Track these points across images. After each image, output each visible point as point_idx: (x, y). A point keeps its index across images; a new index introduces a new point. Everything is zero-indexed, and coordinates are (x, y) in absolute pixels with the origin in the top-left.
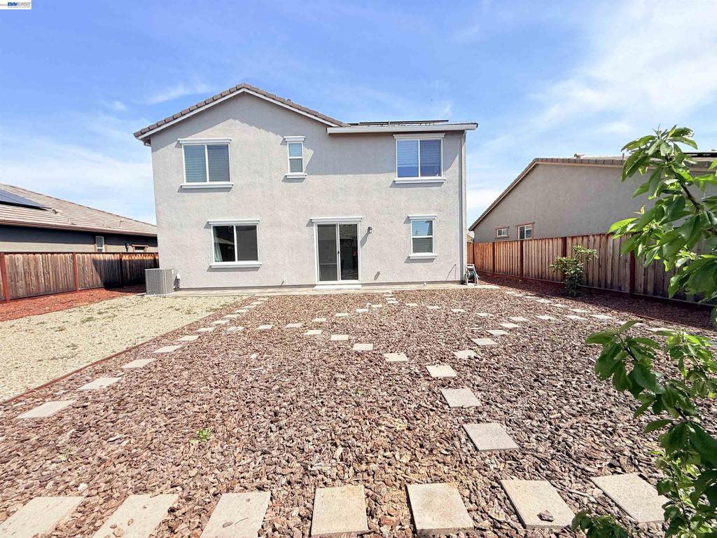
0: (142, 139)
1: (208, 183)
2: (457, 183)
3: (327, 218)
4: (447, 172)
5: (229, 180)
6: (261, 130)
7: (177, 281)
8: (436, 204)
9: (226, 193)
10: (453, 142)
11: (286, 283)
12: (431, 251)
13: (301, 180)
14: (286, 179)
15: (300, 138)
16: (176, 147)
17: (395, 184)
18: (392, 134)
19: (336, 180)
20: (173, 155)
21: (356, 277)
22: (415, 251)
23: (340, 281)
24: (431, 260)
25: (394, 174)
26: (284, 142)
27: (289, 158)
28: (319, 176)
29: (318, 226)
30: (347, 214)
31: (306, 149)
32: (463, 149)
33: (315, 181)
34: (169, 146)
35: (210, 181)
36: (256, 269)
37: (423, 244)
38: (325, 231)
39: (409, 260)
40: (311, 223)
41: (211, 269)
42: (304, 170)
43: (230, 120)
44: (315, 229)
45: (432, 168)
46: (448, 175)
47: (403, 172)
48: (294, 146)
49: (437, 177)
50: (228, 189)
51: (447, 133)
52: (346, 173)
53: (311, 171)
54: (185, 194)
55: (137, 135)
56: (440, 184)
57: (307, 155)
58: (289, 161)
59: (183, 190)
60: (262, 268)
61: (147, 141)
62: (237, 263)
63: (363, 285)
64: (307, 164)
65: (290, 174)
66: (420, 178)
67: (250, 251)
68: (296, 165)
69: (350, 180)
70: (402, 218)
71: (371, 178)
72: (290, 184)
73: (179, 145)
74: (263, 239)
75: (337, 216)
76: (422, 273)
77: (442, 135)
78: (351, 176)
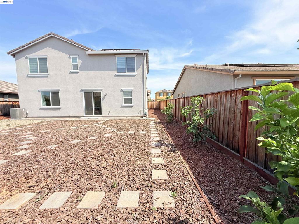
0: (11, 55)
1: (39, 74)
2: (142, 76)
3: (88, 89)
4: (138, 70)
5: (47, 73)
6: (60, 52)
7: (27, 114)
8: (133, 84)
9: (46, 78)
10: (140, 58)
11: (72, 115)
12: (131, 104)
13: (77, 73)
14: (71, 73)
15: (76, 56)
16: (25, 58)
17: (116, 76)
18: (114, 54)
19: (91, 73)
20: (24, 62)
21: (100, 113)
22: (125, 103)
23: (94, 115)
24: (131, 107)
25: (115, 71)
26: (70, 57)
27: (72, 64)
28: (85, 72)
29: (84, 92)
30: (96, 87)
31: (79, 60)
32: (144, 61)
33: (82, 74)
34: (23, 58)
35: (40, 72)
36: (59, 109)
37: (128, 101)
38: (87, 94)
39: (122, 107)
40: (81, 91)
41: (41, 109)
42: (78, 69)
43: (48, 47)
44: (83, 94)
45: (132, 69)
46: (138, 72)
47: (119, 70)
48: (74, 59)
49: (134, 73)
50: (47, 76)
51: (137, 54)
52: (96, 71)
53: (81, 69)
54: (29, 78)
55: (8, 53)
56: (135, 76)
57: (79, 63)
58: (72, 65)
59: (29, 76)
60: (61, 109)
61: (14, 55)
62: (51, 107)
63: (103, 117)
64: (79, 66)
65: (72, 70)
66: (127, 73)
67: (57, 102)
68: (75, 67)
69: (97, 73)
70: (119, 90)
71: (106, 73)
72: (72, 75)
73: (27, 58)
74: (62, 97)
75: (93, 88)
76: (127, 112)
77: (135, 55)
78: (98, 72)
